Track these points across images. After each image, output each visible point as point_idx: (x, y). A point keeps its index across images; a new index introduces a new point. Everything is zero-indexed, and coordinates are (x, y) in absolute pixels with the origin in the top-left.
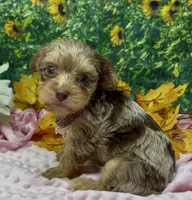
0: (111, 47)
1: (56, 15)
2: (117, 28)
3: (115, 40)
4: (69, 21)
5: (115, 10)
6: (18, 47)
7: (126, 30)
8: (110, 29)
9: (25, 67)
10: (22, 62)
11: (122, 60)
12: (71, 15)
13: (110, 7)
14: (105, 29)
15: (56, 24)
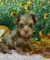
0: (44, 20)
1: (27, 10)
2: (46, 14)
3: (45, 18)
4: (31, 12)
5: (46, 8)
7: (49, 15)
8: (44, 14)
9: (16, 27)
11: (47, 24)
12: (31, 10)
13: (44, 7)
14: (42, 14)
15: (27, 13)
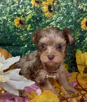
1: (47, 12)
2: (85, 20)
3: (84, 27)
4: (55, 16)
5: (85, 9)
6: (22, 34)
8: (81, 20)
9: (26, 46)
10: (24, 43)
11: (86, 39)
12: (56, 12)
13: (82, 6)
14: (78, 21)
15: (46, 18)
